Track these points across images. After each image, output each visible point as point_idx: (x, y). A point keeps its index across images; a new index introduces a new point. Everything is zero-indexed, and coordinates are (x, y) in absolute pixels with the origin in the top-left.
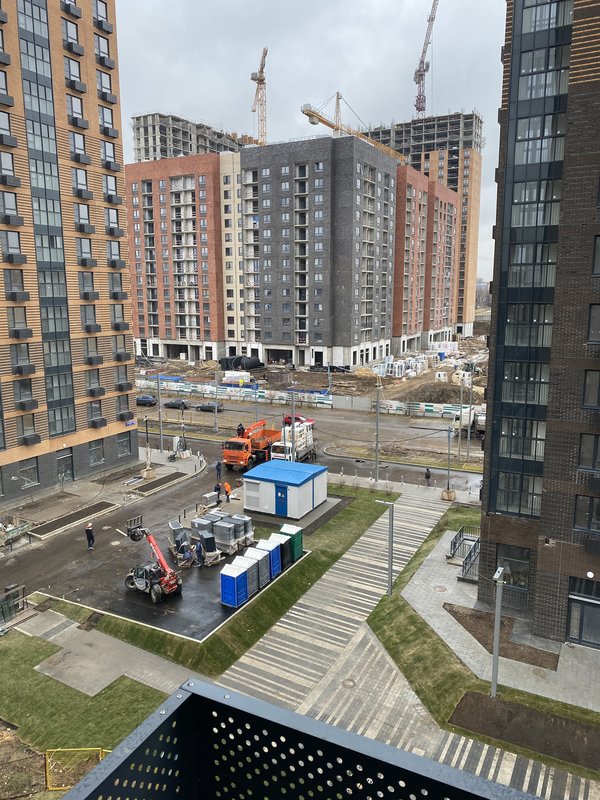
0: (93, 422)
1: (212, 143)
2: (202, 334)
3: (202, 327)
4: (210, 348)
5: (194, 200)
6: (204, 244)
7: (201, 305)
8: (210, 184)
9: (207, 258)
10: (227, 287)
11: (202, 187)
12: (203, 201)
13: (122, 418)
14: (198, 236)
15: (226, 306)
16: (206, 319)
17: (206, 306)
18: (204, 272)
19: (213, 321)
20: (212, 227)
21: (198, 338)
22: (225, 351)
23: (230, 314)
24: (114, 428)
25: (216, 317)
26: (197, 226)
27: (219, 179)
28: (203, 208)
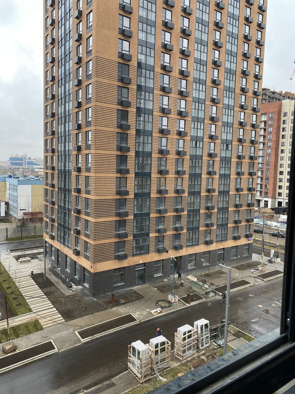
0: (234, 236)
1: (269, 97)
2: (263, 194)
3: (263, 190)
4: (267, 202)
5: (265, 126)
6: (269, 147)
7: (264, 179)
8: (276, 117)
9: (270, 154)
10: (280, 169)
11: (270, 119)
12: (271, 126)
13: (247, 236)
14: (266, 143)
15: (278, 180)
16: (266, 186)
17: (267, 179)
18: (267, 162)
19: (270, 187)
20: (275, 139)
21: (261, 195)
22: (275, 204)
23: (281, 184)
24: (243, 241)
25: (272, 185)
26: (266, 139)
27: (280, 114)
28: (270, 130)
